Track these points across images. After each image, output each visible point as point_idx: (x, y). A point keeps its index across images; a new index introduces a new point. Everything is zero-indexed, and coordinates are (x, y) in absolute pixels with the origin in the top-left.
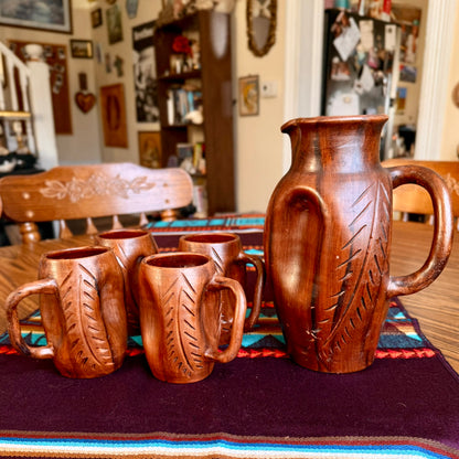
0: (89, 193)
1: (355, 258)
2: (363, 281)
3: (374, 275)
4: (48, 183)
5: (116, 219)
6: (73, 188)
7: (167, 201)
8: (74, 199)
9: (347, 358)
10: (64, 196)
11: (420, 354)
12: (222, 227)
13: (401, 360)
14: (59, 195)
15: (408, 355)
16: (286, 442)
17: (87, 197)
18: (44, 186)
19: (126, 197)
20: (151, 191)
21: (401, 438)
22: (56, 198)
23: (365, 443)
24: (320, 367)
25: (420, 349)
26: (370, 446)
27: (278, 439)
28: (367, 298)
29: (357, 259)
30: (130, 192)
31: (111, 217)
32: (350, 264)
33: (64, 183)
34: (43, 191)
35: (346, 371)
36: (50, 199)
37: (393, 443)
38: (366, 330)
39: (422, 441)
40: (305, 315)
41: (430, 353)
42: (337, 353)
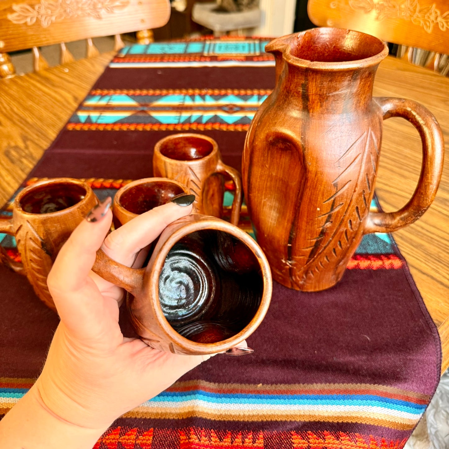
0: (61, 16)
1: (336, 210)
2: (343, 229)
3: (354, 222)
4: (15, 7)
5: (90, 43)
6: (43, 11)
7: (143, 21)
8: (45, 24)
9: (319, 281)
10: (34, 20)
11: (387, 263)
12: (200, 56)
13: (370, 272)
14: (28, 20)
15: (376, 264)
16: (258, 392)
17: (59, 20)
18: (12, 11)
19: (99, 18)
20: (126, 10)
21: (363, 386)
22: (26, 24)
23: (331, 392)
24: (292, 286)
25: (388, 256)
26: (335, 395)
27: (251, 387)
28: (344, 240)
29: (338, 212)
30: (103, 12)
31: (86, 40)
32: (330, 216)
33: (32, 6)
34: (10, 17)
35: (317, 290)
36: (19, 26)
37: (356, 392)
38: (340, 261)
39: (382, 388)
40: (282, 248)
41: (397, 263)
42: (310, 278)
